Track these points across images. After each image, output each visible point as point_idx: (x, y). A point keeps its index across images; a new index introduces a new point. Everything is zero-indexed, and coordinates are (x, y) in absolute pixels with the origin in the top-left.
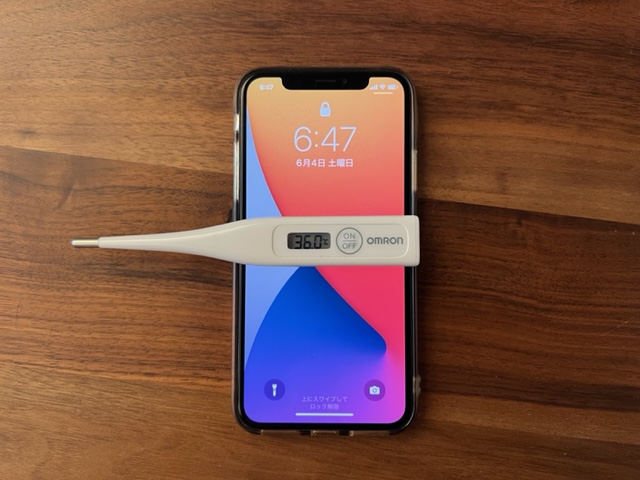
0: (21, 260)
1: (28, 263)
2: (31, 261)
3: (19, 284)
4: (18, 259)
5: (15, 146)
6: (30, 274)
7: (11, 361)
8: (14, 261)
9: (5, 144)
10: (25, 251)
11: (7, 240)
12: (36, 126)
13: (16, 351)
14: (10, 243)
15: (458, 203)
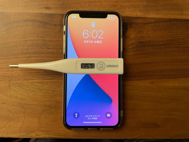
0: (50, 49)
1: (52, 50)
2: (53, 49)
3: (50, 57)
4: (49, 49)
5: (44, 13)
6: (53, 53)
7: (50, 82)
8: (47, 50)
9: (40, 12)
10: (51, 46)
11: (44, 43)
12: (50, 6)
13: (51, 78)
14: (45, 44)
15: (185, 19)
